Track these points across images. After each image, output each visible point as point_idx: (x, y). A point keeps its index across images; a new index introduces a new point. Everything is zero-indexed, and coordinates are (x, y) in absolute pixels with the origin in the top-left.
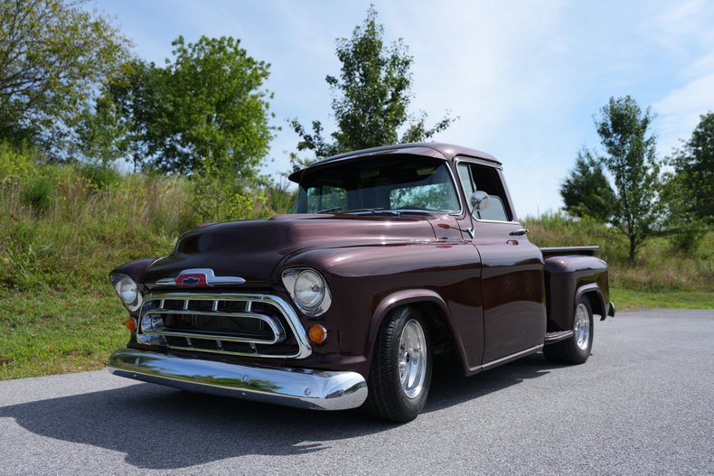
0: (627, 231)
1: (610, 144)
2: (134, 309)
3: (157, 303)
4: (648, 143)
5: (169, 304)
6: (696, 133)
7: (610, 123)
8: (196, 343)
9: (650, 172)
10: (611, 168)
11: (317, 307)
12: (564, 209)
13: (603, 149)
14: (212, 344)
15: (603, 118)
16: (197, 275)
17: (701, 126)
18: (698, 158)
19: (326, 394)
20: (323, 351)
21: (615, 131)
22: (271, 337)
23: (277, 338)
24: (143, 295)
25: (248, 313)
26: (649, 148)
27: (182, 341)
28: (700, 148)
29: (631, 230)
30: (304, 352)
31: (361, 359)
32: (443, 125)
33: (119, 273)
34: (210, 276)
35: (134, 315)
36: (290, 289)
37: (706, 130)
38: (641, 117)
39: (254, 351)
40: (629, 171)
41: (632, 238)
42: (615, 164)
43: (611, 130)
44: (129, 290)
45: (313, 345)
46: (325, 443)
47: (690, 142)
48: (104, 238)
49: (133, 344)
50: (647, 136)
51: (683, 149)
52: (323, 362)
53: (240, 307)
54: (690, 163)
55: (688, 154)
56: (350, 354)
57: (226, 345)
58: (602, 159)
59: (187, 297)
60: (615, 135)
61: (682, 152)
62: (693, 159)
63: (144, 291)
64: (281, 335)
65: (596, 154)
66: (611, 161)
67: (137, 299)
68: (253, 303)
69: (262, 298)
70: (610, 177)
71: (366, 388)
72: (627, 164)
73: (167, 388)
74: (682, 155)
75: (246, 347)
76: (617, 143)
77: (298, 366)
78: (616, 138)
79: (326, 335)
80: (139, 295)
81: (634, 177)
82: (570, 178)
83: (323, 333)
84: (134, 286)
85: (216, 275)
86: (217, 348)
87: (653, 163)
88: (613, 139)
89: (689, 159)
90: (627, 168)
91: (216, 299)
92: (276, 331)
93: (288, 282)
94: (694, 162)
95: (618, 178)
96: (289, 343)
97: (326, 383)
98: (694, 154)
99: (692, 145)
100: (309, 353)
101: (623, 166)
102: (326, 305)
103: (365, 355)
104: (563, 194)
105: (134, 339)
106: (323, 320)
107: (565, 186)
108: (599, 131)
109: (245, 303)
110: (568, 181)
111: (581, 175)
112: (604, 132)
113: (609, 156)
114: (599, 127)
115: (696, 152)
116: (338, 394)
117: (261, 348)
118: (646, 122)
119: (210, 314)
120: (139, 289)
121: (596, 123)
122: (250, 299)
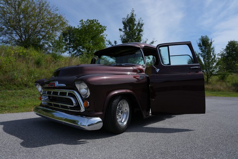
0: (206, 74)
1: (202, 49)
2: (41, 93)
3: (45, 93)
4: (212, 49)
5: (48, 93)
6: (227, 47)
7: (201, 43)
8: (55, 105)
9: (213, 57)
10: (202, 56)
11: (86, 95)
13: (199, 51)
15: (199, 41)
17: (228, 45)
20: (88, 110)
21: (203, 46)
22: (73, 105)
25: (67, 96)
26: (213, 50)
28: (228, 51)
29: (207, 74)
30: (83, 110)
31: (101, 113)
33: (37, 83)
34: (57, 84)
35: (41, 95)
36: (78, 88)
37: (230, 46)
38: (210, 42)
39: (69, 109)
40: (207, 57)
41: (208, 76)
44: (40, 88)
45: (86, 108)
47: (225, 49)
49: (41, 105)
50: (212, 47)
51: (223, 51)
52: (88, 114)
53: (64, 94)
54: (225, 55)
55: (224, 53)
56: (98, 111)
57: (62, 106)
58: (199, 54)
59: (52, 91)
62: (226, 54)
64: (76, 104)
66: (202, 54)
67: (41, 91)
68: (69, 93)
69: (71, 91)
70: (202, 59)
71: (102, 123)
74: (223, 53)
75: (66, 107)
76: (203, 49)
77: (82, 115)
78: (203, 48)
79: (89, 104)
81: (208, 59)
83: (88, 104)
85: (59, 83)
86: (59, 107)
87: (214, 55)
89: (225, 54)
90: (206, 56)
91: (59, 91)
92: (74, 102)
93: (78, 86)
94: (226, 55)
95: (204, 59)
96: (78, 107)
97: (88, 120)
102: (89, 94)
103: (103, 111)
105: (41, 103)
106: (88, 99)
108: (198, 45)
109: (66, 93)
110: (190, 60)
112: (200, 46)
113: (201, 53)
115: (227, 52)
116: (92, 124)
117: (71, 108)
118: (211, 43)
119: (58, 96)
120: (42, 88)
121: (197, 43)
122: (68, 91)
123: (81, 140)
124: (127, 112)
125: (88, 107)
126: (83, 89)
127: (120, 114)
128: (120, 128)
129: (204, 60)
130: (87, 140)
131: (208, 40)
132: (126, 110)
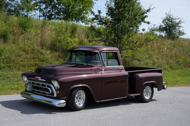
2: (26, 83)
3: (30, 83)
5: (33, 83)
8: (37, 92)
11: (57, 87)
14: (40, 92)
16: (38, 78)
19: (58, 104)
20: (58, 96)
22: (50, 92)
23: (51, 92)
24: (28, 80)
27: (35, 91)
30: (55, 95)
31: (65, 98)
33: (23, 75)
34: (40, 79)
35: (26, 84)
36: (53, 83)
39: (47, 95)
44: (25, 79)
45: (57, 95)
48: (25, 50)
49: (26, 91)
52: (58, 98)
53: (45, 86)
56: (64, 97)
57: (43, 93)
59: (36, 82)
63: (28, 79)
64: (52, 92)
68: (47, 85)
69: (49, 84)
71: (66, 104)
73: (32, 101)
75: (46, 94)
77: (55, 98)
80: (27, 80)
83: (58, 92)
84: (26, 78)
85: (41, 79)
86: (41, 93)
91: (41, 83)
92: (50, 91)
93: (53, 82)
96: (53, 94)
97: (58, 102)
100: (56, 96)
102: (59, 87)
103: (66, 97)
105: (26, 89)
106: (58, 90)
116: (60, 104)
117: (48, 94)
119: (40, 86)
120: (27, 79)
122: (47, 84)
124: (84, 98)
125: (58, 94)
126: (56, 84)
127: (78, 99)
128: (77, 107)
132: (83, 96)
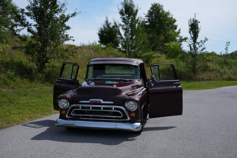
1: (124, 19)
3: (78, 107)
4: (137, 20)
5: (83, 108)
6: (149, 11)
7: (124, 10)
11: (133, 109)
12: (99, 41)
13: (120, 20)
15: (121, 7)
16: (98, 101)
17: (151, 9)
18: (149, 22)
21: (126, 13)
23: (122, 116)
25: (113, 110)
28: (150, 18)
32: (74, 15)
37: (153, 11)
38: (135, 9)
39: (114, 119)
42: (125, 27)
43: (124, 12)
44: (63, 103)
46: (135, 138)
47: (147, 15)
51: (144, 18)
54: (146, 24)
55: (146, 20)
56: (138, 120)
57: (105, 118)
58: (120, 25)
59: (91, 106)
60: (126, 15)
61: (144, 19)
62: (147, 22)
65: (118, 22)
66: (123, 26)
68: (115, 108)
69: (117, 107)
70: (122, 32)
72: (130, 28)
74: (143, 20)
75: (111, 118)
76: (126, 18)
80: (68, 105)
82: (102, 27)
85: (103, 101)
88: (125, 17)
91: (102, 106)
94: (148, 24)
98: (148, 20)
99: (147, 16)
100: (130, 119)
101: (128, 28)
102: (136, 108)
104: (99, 35)
107: (100, 31)
108: (119, 12)
109: (112, 108)
111: (107, 27)
112: (121, 13)
113: (123, 24)
114: (120, 11)
115: (149, 20)
116: (138, 128)
118: (137, 11)
119: (100, 110)
121: (119, 9)
123: (129, 139)
125: (134, 117)
129: (125, 35)
130: (133, 138)
131: (134, 6)
